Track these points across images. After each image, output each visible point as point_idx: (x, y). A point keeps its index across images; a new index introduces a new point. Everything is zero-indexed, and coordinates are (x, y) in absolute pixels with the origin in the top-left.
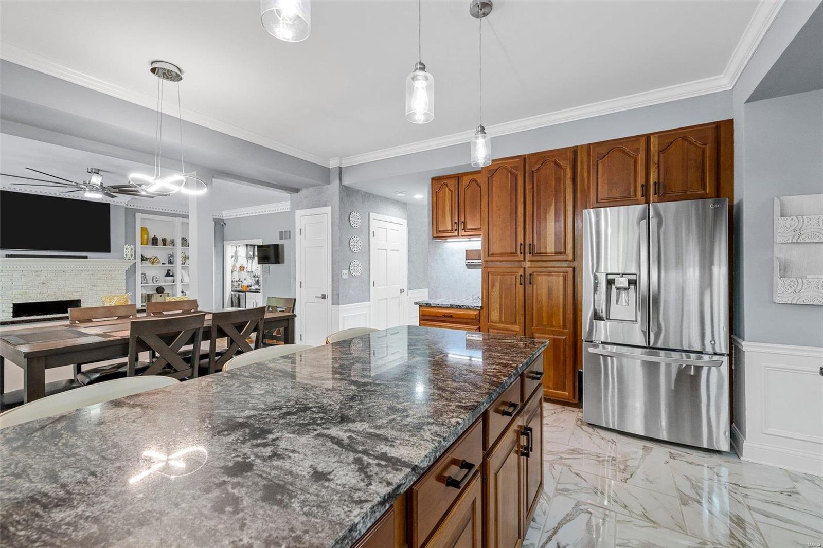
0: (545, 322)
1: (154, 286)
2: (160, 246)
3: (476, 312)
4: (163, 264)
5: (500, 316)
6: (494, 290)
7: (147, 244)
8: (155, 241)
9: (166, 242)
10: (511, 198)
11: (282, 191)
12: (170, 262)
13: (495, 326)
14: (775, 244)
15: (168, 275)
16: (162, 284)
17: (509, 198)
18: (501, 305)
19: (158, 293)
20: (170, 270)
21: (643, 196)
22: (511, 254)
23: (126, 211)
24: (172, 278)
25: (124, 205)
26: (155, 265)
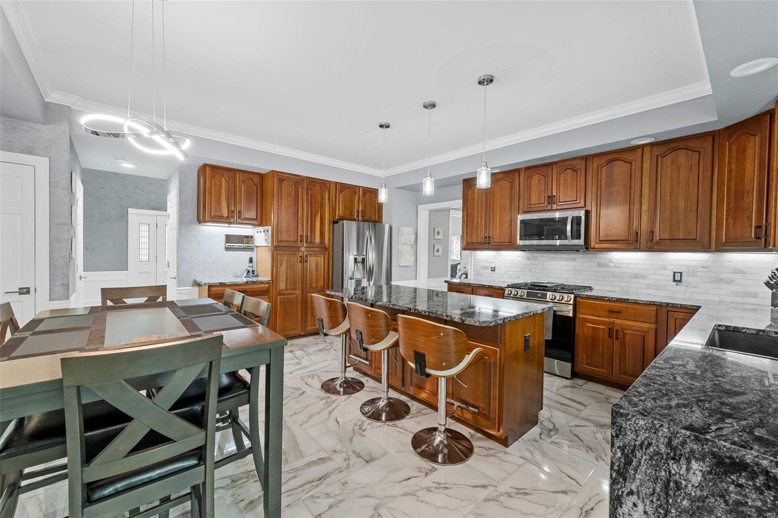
0: (314, 285)
3: (267, 285)
5: (286, 286)
6: (282, 267)
10: (295, 203)
13: (282, 293)
14: (400, 245)
17: (293, 203)
18: (287, 277)
21: (357, 216)
22: (294, 241)
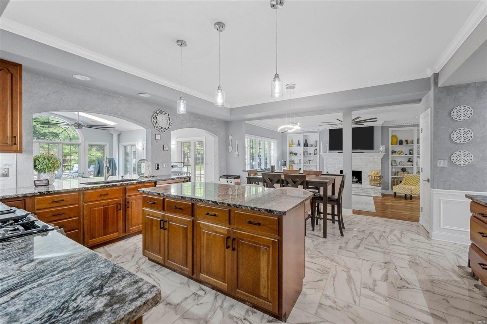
1: (401, 167)
2: (404, 144)
4: (406, 155)
7: (396, 144)
8: (401, 142)
9: (408, 142)
11: (402, 105)
12: (410, 154)
15: (409, 161)
16: (405, 166)
19: (403, 171)
20: (410, 159)
23: (382, 128)
24: (412, 163)
25: (381, 125)
26: (401, 155)
